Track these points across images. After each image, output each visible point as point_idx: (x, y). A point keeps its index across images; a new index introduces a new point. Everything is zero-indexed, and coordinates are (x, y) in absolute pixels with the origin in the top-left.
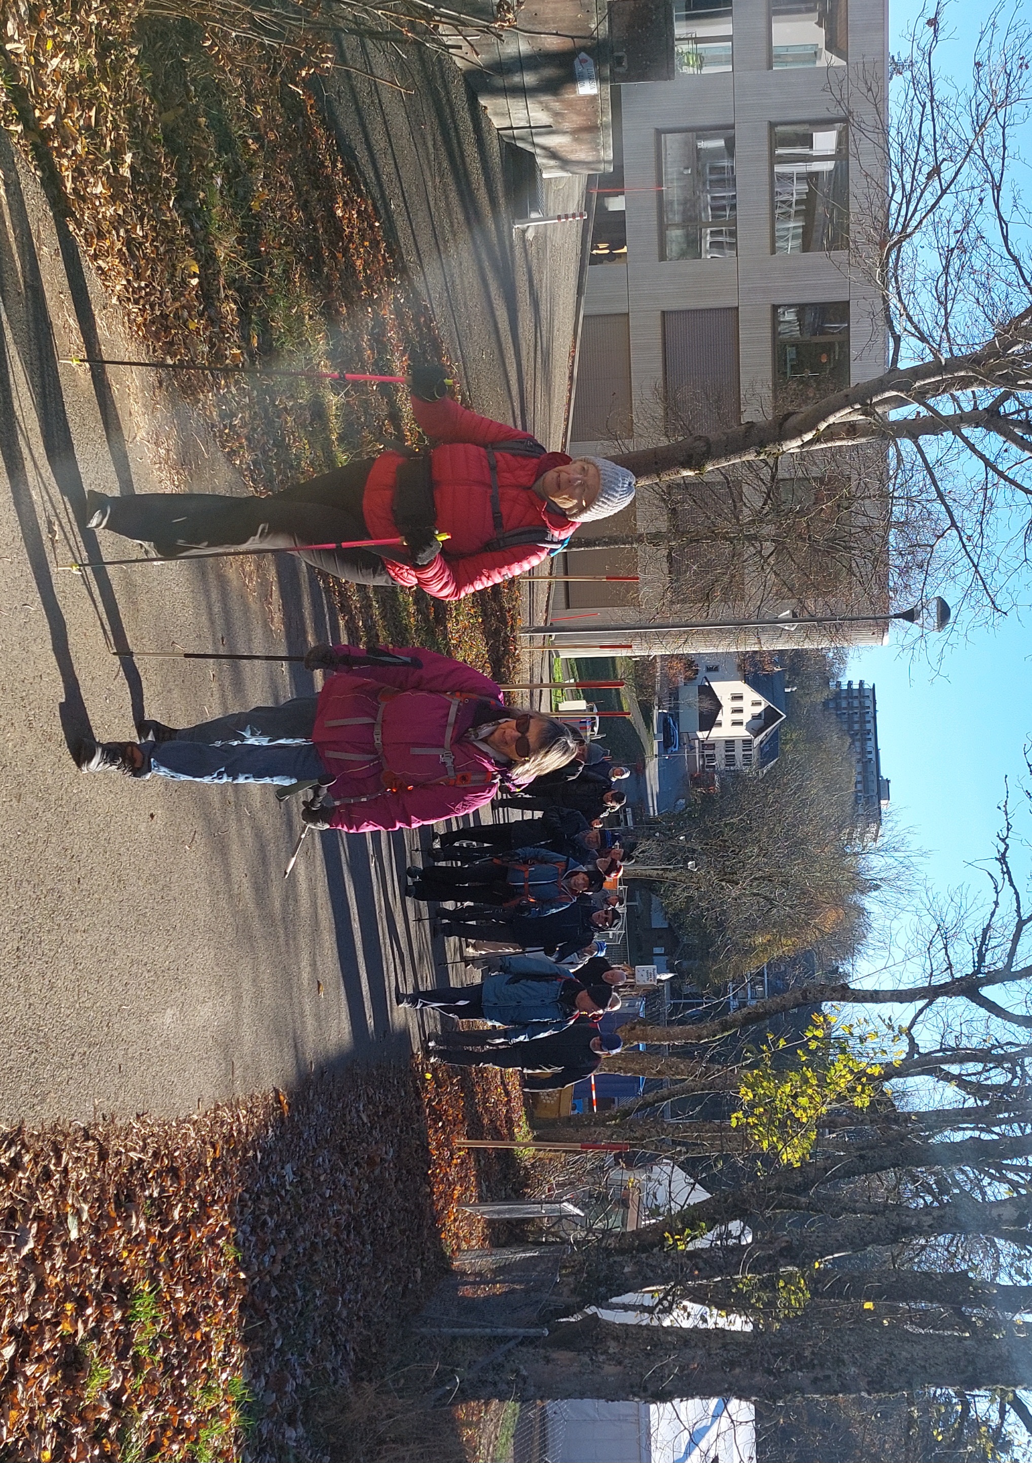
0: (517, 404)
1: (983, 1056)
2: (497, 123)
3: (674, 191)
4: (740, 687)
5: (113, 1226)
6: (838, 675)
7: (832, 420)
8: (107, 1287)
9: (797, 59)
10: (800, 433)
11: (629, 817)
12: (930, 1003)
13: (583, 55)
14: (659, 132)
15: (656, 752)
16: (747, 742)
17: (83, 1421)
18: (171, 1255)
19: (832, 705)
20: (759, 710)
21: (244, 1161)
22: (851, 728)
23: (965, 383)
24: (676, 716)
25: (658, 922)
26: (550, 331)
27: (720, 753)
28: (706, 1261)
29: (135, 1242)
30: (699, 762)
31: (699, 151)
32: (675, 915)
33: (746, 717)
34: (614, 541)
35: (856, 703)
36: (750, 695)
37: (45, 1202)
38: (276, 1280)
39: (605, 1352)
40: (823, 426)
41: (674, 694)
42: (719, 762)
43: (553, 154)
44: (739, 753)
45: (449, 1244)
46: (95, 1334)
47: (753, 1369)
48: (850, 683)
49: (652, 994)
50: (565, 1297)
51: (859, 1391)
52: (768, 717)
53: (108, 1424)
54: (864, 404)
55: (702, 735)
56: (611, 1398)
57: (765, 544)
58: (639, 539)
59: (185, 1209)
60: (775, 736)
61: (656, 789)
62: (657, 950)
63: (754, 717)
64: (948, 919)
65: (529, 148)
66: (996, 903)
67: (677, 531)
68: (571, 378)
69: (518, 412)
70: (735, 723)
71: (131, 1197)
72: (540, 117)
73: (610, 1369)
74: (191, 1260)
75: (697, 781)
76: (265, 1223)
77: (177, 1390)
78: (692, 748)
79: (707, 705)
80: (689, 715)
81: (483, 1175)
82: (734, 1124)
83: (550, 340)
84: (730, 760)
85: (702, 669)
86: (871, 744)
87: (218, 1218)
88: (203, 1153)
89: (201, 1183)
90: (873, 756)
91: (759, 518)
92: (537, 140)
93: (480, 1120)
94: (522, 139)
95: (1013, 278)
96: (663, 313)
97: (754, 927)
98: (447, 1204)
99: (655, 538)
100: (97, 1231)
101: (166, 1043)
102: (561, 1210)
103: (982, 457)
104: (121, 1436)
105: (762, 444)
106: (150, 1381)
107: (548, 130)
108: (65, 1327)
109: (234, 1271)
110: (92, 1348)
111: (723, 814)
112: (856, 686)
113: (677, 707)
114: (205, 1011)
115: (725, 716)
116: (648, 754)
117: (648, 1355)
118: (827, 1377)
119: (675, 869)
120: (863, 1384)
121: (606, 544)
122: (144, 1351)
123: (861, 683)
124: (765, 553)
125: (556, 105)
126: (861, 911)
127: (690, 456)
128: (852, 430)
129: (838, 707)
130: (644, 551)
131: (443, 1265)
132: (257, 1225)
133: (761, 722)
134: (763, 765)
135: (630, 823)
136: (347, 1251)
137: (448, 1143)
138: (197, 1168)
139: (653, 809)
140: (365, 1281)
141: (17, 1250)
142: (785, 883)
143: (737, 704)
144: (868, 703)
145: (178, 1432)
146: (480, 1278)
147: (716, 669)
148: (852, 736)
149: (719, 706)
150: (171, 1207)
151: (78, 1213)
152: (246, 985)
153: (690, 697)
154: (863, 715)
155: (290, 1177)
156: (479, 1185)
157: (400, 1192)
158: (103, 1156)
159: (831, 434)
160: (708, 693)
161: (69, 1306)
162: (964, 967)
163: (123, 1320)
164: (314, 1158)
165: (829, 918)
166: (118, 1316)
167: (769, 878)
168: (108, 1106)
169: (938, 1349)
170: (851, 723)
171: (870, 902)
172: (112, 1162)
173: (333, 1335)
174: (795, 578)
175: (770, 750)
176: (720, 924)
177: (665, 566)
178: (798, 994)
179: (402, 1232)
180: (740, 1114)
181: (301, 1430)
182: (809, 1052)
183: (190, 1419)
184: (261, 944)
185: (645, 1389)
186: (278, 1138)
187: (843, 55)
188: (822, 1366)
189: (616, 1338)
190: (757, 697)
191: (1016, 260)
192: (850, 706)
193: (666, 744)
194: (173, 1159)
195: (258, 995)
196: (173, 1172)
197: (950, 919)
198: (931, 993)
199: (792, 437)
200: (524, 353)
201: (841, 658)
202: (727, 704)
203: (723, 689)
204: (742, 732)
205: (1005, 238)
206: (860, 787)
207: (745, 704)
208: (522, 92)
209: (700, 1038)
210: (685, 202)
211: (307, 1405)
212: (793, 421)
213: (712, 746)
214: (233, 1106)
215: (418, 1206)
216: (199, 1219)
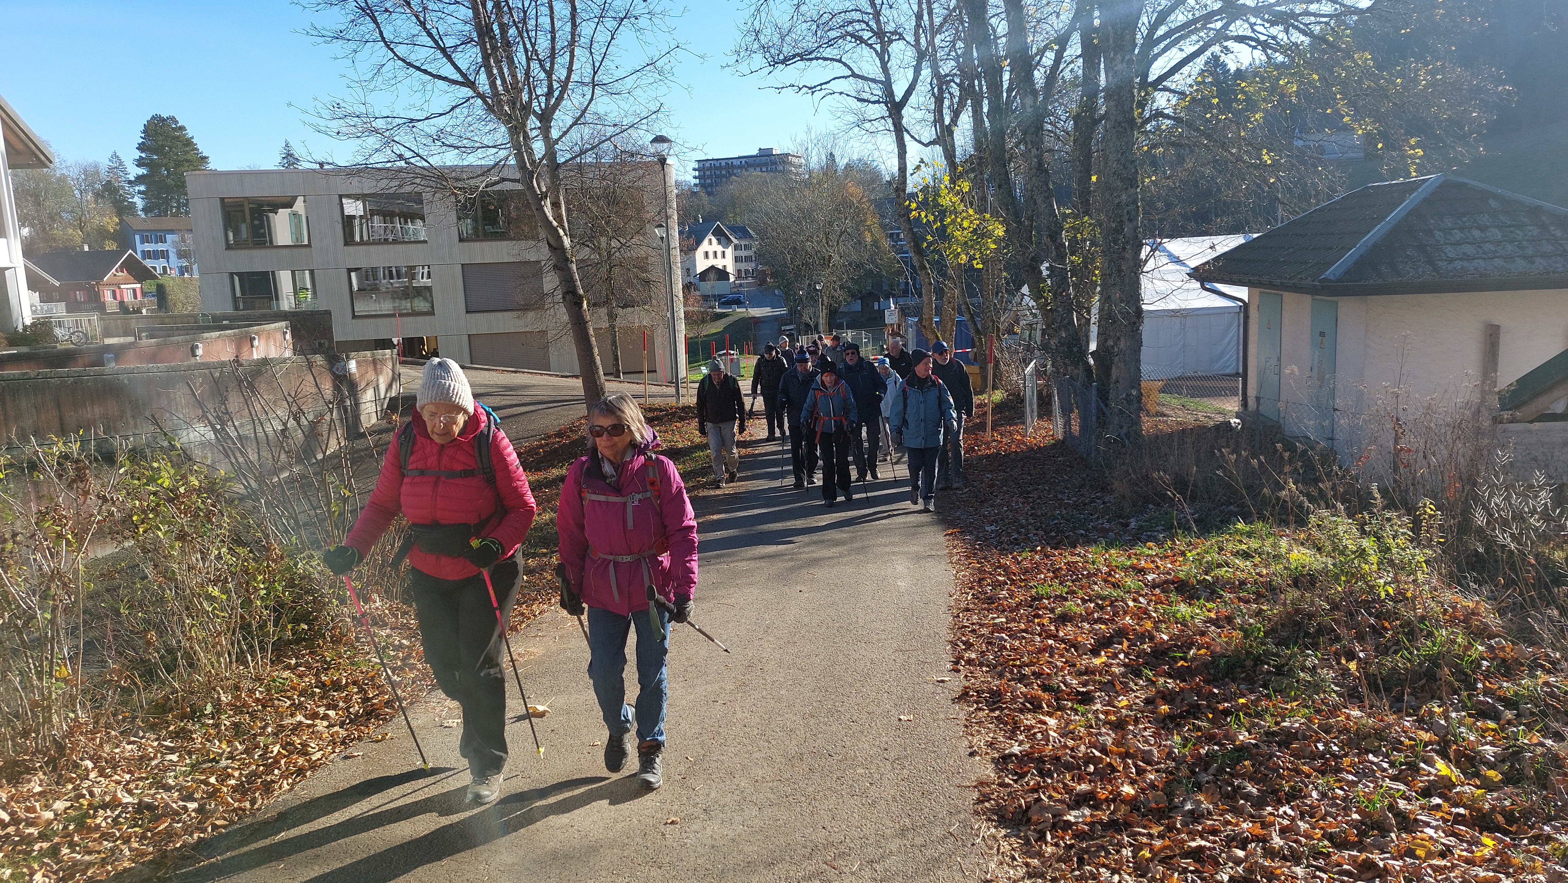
0: (540, 407)
1: (939, 101)
2: (374, 420)
3: (386, 307)
4: (699, 253)
5: (1002, 605)
6: (690, 186)
7: (551, 218)
8: (1031, 606)
9: (298, 226)
10: (560, 237)
11: (788, 328)
12: (907, 131)
13: (334, 370)
14: (354, 317)
15: (744, 310)
16: (736, 248)
17: (1093, 613)
18: (1021, 580)
19: (709, 189)
20: (714, 240)
21: (981, 550)
22: (725, 176)
23: (526, 137)
24: (720, 296)
25: (857, 306)
26: (492, 386)
27: (743, 266)
28: (1059, 287)
29: (1012, 596)
30: (750, 280)
31: (359, 290)
32: (852, 296)
33: (719, 249)
34: (614, 343)
35: (708, 173)
36: (705, 246)
37: (984, 631)
38: (1046, 533)
39: (1113, 347)
40: (555, 224)
41: (706, 298)
42: (750, 266)
43: (389, 387)
44: (743, 253)
45: (1049, 441)
46: (1052, 610)
47: (1123, 258)
48: (695, 177)
49: (904, 312)
50: (1080, 371)
51: (1136, 193)
52: (720, 235)
53: (1097, 604)
54: (541, 199)
55: (732, 279)
56: (1140, 343)
57: (613, 245)
58: (613, 327)
59: (1000, 575)
60: (733, 229)
61: (768, 309)
62: (876, 307)
63: (719, 243)
64: (852, 120)
65: (387, 400)
66: (841, 93)
67: (607, 302)
68: (515, 372)
69: (545, 406)
70: (724, 256)
71: (990, 598)
72: (369, 395)
73: (1122, 344)
74: (1026, 571)
75: (762, 282)
76: (1015, 539)
77: (1089, 575)
78: (741, 285)
79: (712, 275)
80: (720, 287)
81: (1011, 421)
82: (980, 266)
83: (497, 386)
84: (748, 259)
85: (688, 279)
86: (735, 162)
87: (1007, 561)
88: (973, 568)
89: (988, 568)
90: (743, 161)
91: (597, 249)
92: (382, 396)
93: (977, 424)
94: (382, 405)
95: (465, 111)
96: (467, 312)
97: (860, 243)
98: (1023, 443)
99: (612, 316)
100: (1004, 611)
101: (915, 585)
102: (1031, 375)
103: (571, 127)
104: (1103, 599)
105: (567, 259)
106: (1082, 587)
107: (376, 389)
108: (1046, 621)
109: (1036, 552)
110: (1059, 610)
111: (785, 265)
112: (697, 173)
113: (714, 296)
114: (899, 568)
115: (719, 263)
116: (745, 315)
117: (1114, 322)
118: (1128, 213)
119: (822, 297)
120: (1132, 191)
121: (616, 348)
122: (1066, 590)
123: (694, 169)
124: (619, 245)
125: (363, 385)
126: (848, 166)
127: (575, 303)
128: (556, 205)
129: (711, 185)
130: (618, 322)
131: (1059, 446)
132: (1016, 542)
133: (722, 239)
134: (751, 237)
135: (792, 327)
136: (1039, 498)
137: (988, 444)
138: (981, 571)
139: (782, 311)
140: (1058, 488)
141: (1005, 641)
142: (830, 224)
143: (711, 255)
144: (707, 164)
145: (1110, 575)
146: (1067, 424)
147: (688, 269)
148: (730, 175)
149: (713, 267)
150: (998, 580)
151: (993, 619)
152: (887, 549)
153: (707, 287)
154: (716, 168)
155: (993, 528)
156: (1016, 424)
157: (1012, 470)
158: (967, 610)
159: (558, 218)
160: (704, 275)
161: (1036, 620)
162: (881, 110)
163: (1048, 599)
164: (985, 516)
165: (854, 190)
166: (1046, 602)
167: (827, 235)
168: (944, 608)
169: (1111, 145)
170: (721, 176)
171: (841, 162)
172: (971, 606)
173: (1085, 505)
174: (632, 224)
175: (741, 232)
176: (857, 266)
177: (629, 309)
178: (902, 220)
179: (1035, 468)
180: (975, 262)
181: (1132, 520)
182: (935, 221)
183: (1105, 569)
184: (866, 543)
185: (1134, 323)
186: (971, 533)
187: (294, 199)
188: (1121, 216)
189: (1106, 340)
190: (706, 241)
191: (453, 109)
192: (710, 177)
193: (738, 302)
194: (974, 581)
195: (893, 544)
196: (980, 580)
197: (852, 118)
198: (899, 130)
199: (562, 242)
200: (509, 403)
201: (678, 184)
202: (711, 262)
203: (701, 265)
204: (729, 251)
205: (441, 115)
206: (764, 169)
207: (711, 249)
208: (357, 404)
209: (930, 283)
210: (393, 298)
211: (1119, 517)
212: (552, 242)
213: (739, 271)
214: (951, 555)
215: (1022, 460)
216: (1006, 568)
